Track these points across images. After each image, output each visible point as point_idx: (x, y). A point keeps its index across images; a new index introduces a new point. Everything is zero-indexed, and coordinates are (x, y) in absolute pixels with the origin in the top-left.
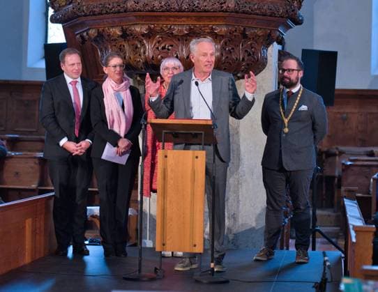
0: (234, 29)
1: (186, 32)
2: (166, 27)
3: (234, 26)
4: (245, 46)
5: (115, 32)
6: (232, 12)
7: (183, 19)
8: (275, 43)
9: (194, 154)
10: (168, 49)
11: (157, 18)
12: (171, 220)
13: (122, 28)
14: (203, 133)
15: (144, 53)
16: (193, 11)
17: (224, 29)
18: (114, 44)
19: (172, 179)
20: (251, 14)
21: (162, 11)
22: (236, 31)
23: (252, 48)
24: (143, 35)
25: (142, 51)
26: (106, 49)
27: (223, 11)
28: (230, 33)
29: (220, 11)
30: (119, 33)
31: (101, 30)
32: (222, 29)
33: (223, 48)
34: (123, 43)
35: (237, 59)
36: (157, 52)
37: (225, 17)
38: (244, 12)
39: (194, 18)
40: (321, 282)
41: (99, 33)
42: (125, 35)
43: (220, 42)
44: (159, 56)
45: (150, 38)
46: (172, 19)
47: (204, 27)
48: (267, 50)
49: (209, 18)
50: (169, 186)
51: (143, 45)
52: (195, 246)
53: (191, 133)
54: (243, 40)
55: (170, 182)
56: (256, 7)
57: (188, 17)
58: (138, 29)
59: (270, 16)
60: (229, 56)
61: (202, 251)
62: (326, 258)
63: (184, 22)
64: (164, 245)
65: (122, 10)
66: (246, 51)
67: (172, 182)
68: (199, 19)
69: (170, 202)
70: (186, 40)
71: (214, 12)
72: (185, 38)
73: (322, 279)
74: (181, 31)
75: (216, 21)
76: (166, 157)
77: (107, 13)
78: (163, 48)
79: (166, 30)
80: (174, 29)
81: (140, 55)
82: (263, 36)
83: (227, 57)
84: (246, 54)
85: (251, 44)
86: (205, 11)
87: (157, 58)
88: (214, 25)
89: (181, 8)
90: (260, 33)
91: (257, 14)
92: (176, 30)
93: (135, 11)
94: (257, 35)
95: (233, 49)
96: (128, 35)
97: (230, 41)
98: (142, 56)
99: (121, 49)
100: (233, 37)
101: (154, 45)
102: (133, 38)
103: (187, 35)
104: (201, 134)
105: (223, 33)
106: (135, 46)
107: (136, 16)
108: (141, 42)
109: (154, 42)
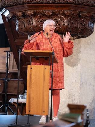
0: (74, 12)
1: (51, 13)
2: (42, 11)
3: (74, 10)
4: (80, 21)
5: (20, 14)
6: (72, 4)
7: (50, 7)
9: (44, 67)
11: (38, 7)
12: (33, 99)
13: (23, 12)
15: (33, 24)
16: (54, 3)
17: (69, 12)
18: (20, 20)
19: (34, 79)
20: (81, 5)
21: (39, 4)
23: (84, 22)
24: (32, 15)
27: (67, 3)
28: (72, 14)
29: (66, 3)
30: (21, 15)
31: (14, 13)
32: (67, 12)
33: (69, 21)
34: (24, 20)
35: (76, 27)
36: (38, 23)
37: (69, 6)
38: (78, 4)
39: (55, 7)
41: (13, 15)
42: (24, 15)
43: (67, 19)
44: (39, 25)
45: (35, 17)
46: (44, 7)
47: (60, 11)
48: (93, 24)
49: (61, 7)
50: (32, 83)
51: (32, 20)
52: (44, 112)
54: (79, 18)
55: (33, 81)
56: (84, 1)
57: (52, 6)
58: (29, 12)
59: (92, 6)
60: (72, 25)
63: (50, 8)
64: (29, 111)
65: (22, 3)
66: (81, 23)
68: (57, 7)
69: (33, 90)
70: (52, 18)
71: (63, 3)
72: (51, 16)
74: (49, 13)
75: (65, 8)
76: (31, 68)
77: (16, 5)
78: (41, 21)
80: (45, 12)
81: (31, 25)
82: (89, 16)
83: (71, 26)
84: (81, 25)
85: (84, 20)
86: (59, 3)
87: (38, 26)
88: (64, 10)
89: (48, 2)
91: (85, 5)
93: (27, 3)
94: (86, 16)
95: (74, 22)
96: (26, 16)
97: (72, 18)
98: (32, 25)
99: (23, 22)
100: (74, 16)
101: (37, 20)
102: (28, 17)
103: (51, 15)
104: (48, 58)
105: (68, 14)
106: (29, 21)
107: (28, 6)
108: (31, 19)
109: (37, 18)
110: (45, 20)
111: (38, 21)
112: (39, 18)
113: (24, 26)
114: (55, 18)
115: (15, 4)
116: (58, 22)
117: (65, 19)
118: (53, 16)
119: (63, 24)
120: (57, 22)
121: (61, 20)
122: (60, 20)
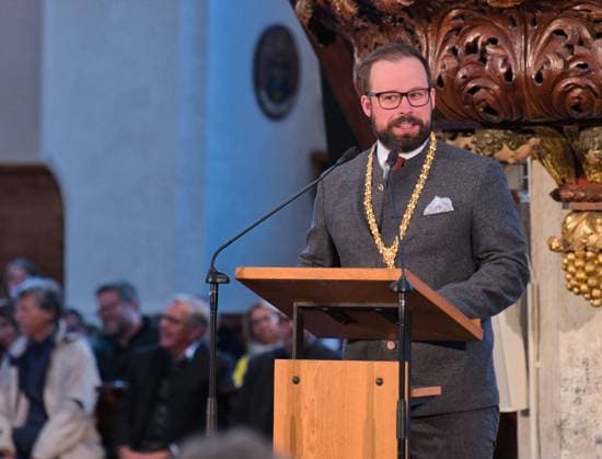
5: (342, 8)
10: (483, 53)
24: (407, 12)
36: (453, 61)
44: (460, 75)
53: (373, 309)
70: (533, 22)
72: (528, 15)
78: (470, 49)
96: (381, 14)
101: (445, 42)
108: (411, 32)
109: (445, 30)
110: (493, 41)
111: (454, 51)
112: (457, 30)
114: (554, 26)
116: (578, 49)
118: (539, 14)
120: (570, 48)
122: (586, 33)
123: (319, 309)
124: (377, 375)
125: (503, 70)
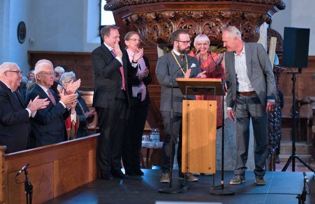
0: (236, 13)
1: (202, 16)
2: (187, 12)
3: (236, 11)
4: (244, 25)
5: (150, 17)
7: (200, 6)
8: (265, 23)
9: (208, 103)
10: (189, 28)
11: (181, 6)
12: (193, 150)
13: (156, 13)
14: (215, 87)
15: (172, 31)
17: (229, 13)
18: (150, 24)
19: (192, 121)
22: (237, 14)
23: (249, 26)
24: (171, 18)
25: (170, 29)
26: (144, 28)
28: (233, 16)
30: (154, 17)
31: (140, 15)
32: (227, 13)
34: (157, 24)
37: (229, 5)
39: (207, 6)
40: (302, 194)
41: (139, 17)
42: (157, 19)
43: (226, 23)
45: (175, 20)
46: (192, 6)
47: (214, 12)
48: (259, 28)
49: (218, 5)
50: (191, 126)
51: (171, 25)
53: (206, 88)
54: (242, 21)
55: (192, 123)
57: (203, 5)
58: (167, 14)
59: (262, 3)
61: (214, 172)
62: (306, 177)
63: (200, 8)
65: (156, 1)
66: (245, 29)
67: (193, 123)
68: (211, 6)
69: (192, 137)
70: (201, 22)
72: (201, 20)
73: (303, 192)
74: (198, 15)
75: (223, 7)
76: (189, 105)
78: (185, 27)
79: (187, 14)
80: (193, 14)
81: (168, 33)
82: (257, 18)
84: (245, 32)
85: (248, 24)
88: (221, 10)
90: (254, 16)
91: (253, 2)
92: (194, 14)
93: (164, 1)
94: (252, 17)
96: (160, 19)
97: (233, 22)
98: (170, 33)
99: (154, 28)
100: (235, 19)
102: (164, 20)
103: (202, 18)
104: (213, 88)
105: (228, 16)
106: (165, 26)
107: (165, 5)
108: (169, 23)
109: (179, 23)
110: (191, 26)
111: (181, 28)
112: (182, 23)
113: (158, 35)
114: (206, 22)
115: (145, 2)
116: (212, 28)
117: (222, 24)
119: (219, 31)
120: (210, 28)
121: (217, 25)
122: (214, 25)
123: (192, 88)
124: (210, 104)
125: (194, 33)
